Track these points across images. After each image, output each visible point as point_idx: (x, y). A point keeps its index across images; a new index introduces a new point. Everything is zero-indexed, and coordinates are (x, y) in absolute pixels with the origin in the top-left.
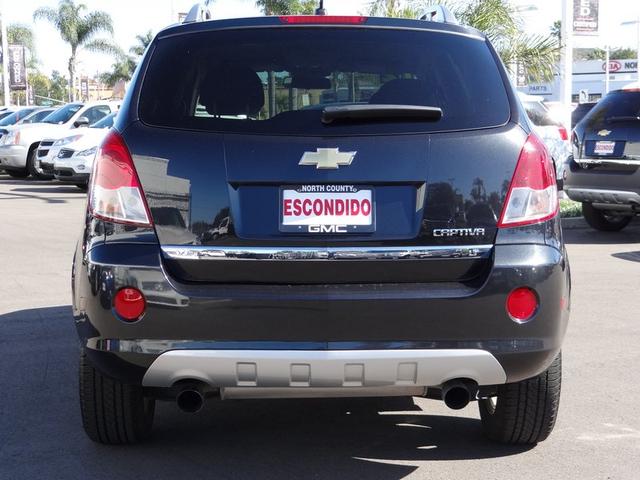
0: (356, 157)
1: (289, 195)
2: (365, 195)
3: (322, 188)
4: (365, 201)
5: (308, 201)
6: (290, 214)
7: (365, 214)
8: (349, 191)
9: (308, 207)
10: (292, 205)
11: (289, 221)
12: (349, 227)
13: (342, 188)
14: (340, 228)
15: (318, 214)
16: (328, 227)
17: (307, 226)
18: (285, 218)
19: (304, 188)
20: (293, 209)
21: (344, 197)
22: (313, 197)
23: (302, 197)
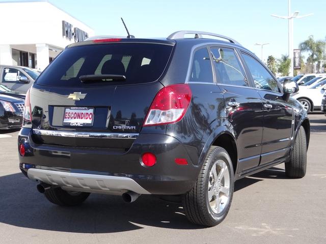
1: (67, 110)
2: (91, 111)
3: (77, 108)
5: (72, 113)
6: (66, 118)
7: (90, 119)
8: (86, 110)
9: (72, 116)
10: (67, 114)
11: (66, 121)
12: (84, 124)
13: (83, 108)
14: (81, 124)
15: (75, 118)
16: (77, 123)
17: (70, 123)
19: (72, 108)
20: (67, 116)
21: (84, 112)
22: (74, 112)
23: (71, 111)
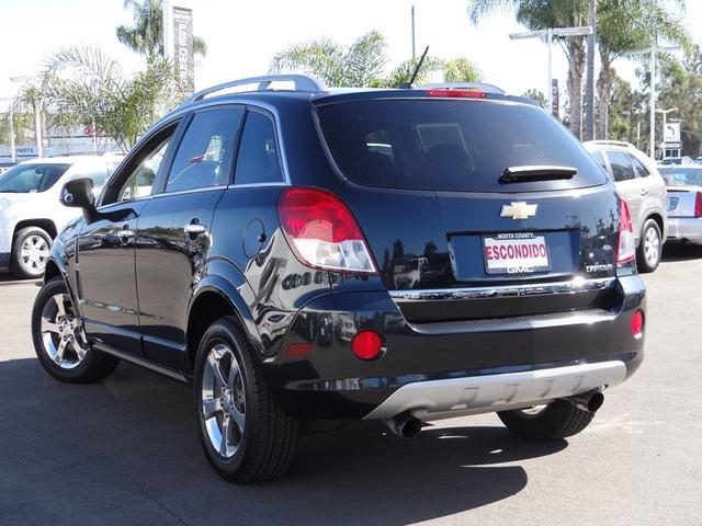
0: (538, 209)
1: (489, 242)
2: (540, 240)
3: (512, 236)
4: (541, 245)
5: (503, 247)
6: (491, 258)
7: (543, 256)
8: (530, 238)
9: (504, 252)
10: (491, 250)
11: (493, 265)
13: (526, 235)
15: (512, 257)
16: (521, 268)
17: (506, 268)
18: (489, 261)
19: (500, 236)
20: (493, 254)
21: (527, 242)
22: (506, 243)
23: (498, 243)
